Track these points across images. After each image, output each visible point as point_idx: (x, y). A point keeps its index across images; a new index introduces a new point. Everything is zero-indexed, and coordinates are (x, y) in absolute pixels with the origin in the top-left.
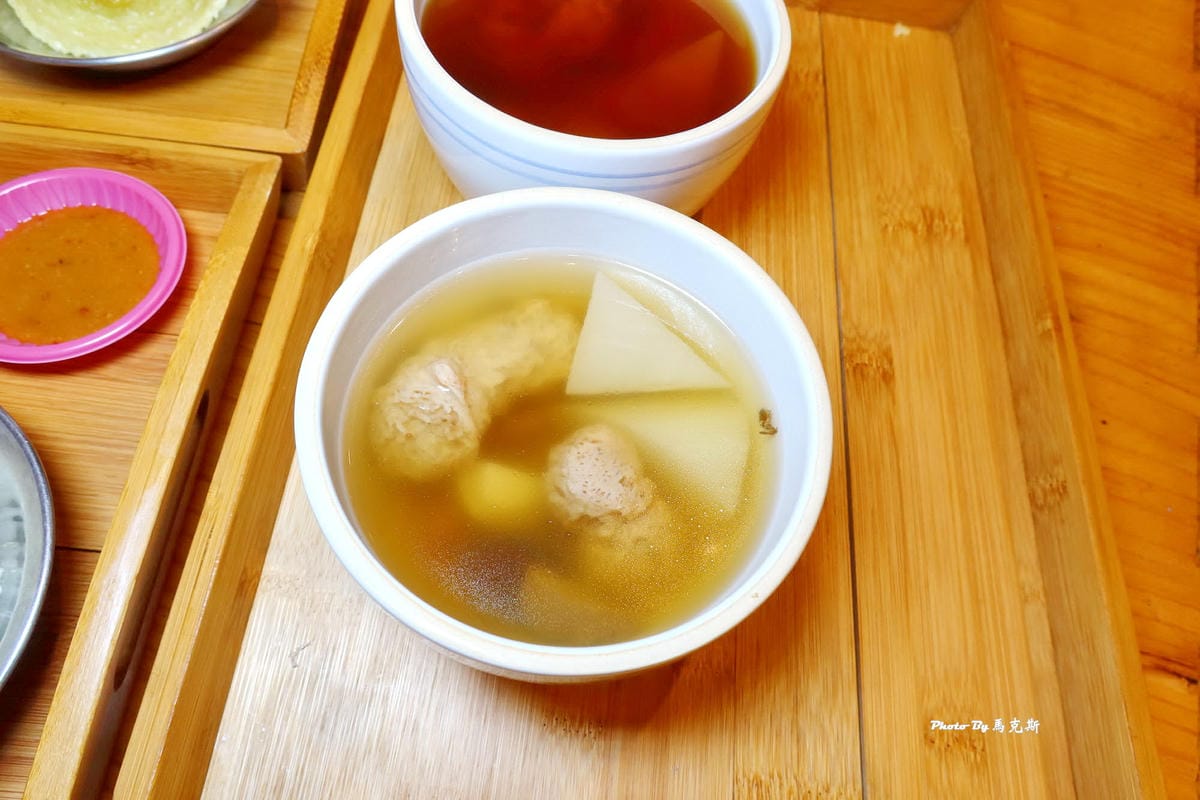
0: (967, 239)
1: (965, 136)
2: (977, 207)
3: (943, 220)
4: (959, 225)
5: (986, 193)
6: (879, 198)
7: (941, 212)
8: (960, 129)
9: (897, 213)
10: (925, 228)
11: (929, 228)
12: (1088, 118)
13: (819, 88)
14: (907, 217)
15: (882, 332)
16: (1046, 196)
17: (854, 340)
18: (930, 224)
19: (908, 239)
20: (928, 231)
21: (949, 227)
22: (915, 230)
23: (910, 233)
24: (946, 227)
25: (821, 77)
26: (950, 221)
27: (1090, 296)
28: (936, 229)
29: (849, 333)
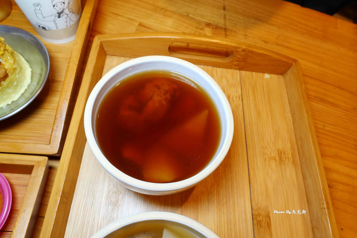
0: (293, 162)
1: (291, 118)
2: (296, 148)
3: (285, 154)
4: (290, 156)
5: (299, 143)
6: (263, 147)
7: (284, 151)
8: (289, 115)
9: (269, 153)
10: (279, 158)
11: (280, 158)
12: (329, 103)
13: (241, 103)
14: (273, 155)
15: (266, 206)
16: (317, 136)
17: (257, 210)
18: (281, 156)
19: (273, 164)
20: (280, 160)
21: (287, 157)
22: (275, 160)
23: (274, 161)
24: (286, 157)
25: (241, 97)
26: (287, 155)
27: (334, 176)
28: (283, 159)
29: (255, 207)
